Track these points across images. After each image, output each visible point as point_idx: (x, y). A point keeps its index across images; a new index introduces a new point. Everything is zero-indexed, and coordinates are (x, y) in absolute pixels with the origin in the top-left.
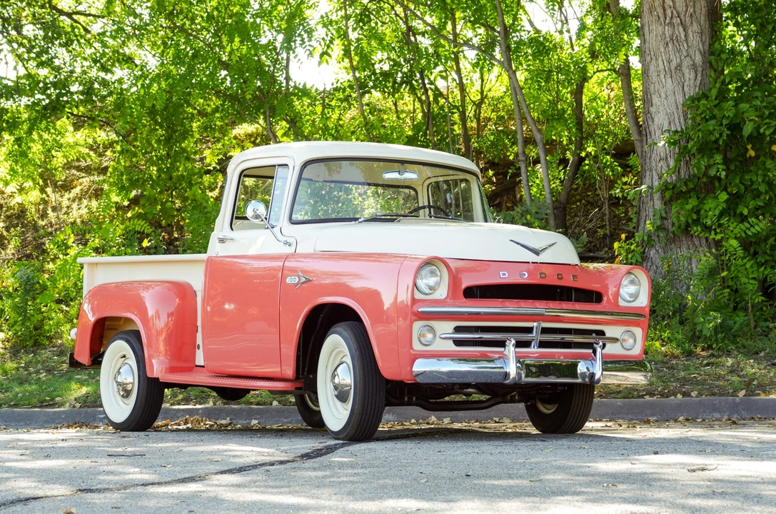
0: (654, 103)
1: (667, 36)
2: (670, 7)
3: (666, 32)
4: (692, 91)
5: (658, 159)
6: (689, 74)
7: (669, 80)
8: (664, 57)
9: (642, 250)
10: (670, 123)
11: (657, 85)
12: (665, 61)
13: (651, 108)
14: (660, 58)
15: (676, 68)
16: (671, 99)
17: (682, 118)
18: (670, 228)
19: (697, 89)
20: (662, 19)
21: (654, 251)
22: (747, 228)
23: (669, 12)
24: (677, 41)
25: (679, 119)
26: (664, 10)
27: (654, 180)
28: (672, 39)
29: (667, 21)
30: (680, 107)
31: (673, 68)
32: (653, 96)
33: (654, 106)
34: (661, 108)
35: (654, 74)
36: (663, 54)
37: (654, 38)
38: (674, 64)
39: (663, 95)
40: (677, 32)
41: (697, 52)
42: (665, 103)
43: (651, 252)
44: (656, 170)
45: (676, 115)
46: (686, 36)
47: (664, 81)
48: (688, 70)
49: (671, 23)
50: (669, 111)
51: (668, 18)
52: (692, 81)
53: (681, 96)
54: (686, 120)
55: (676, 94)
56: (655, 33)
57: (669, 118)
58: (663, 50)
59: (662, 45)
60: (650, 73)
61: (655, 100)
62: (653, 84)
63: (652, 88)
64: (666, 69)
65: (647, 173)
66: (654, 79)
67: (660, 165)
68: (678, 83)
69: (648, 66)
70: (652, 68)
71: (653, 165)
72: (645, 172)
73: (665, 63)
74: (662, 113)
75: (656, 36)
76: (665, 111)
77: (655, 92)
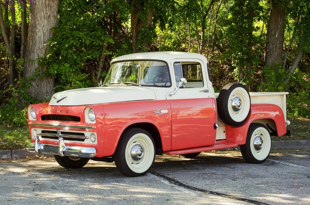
0: (38, 28)
1: (47, 4)
3: (47, 3)
4: (53, 25)
5: (38, 48)
6: (52, 19)
7: (45, 20)
8: (44, 12)
9: (30, 82)
10: (44, 36)
11: (40, 21)
12: (45, 13)
13: (36, 30)
14: (43, 12)
15: (49, 16)
16: (46, 27)
17: (49, 35)
18: (41, 74)
19: (55, 25)
21: (35, 83)
22: (80, 77)
24: (50, 6)
25: (48, 35)
27: (35, 56)
28: (48, 5)
30: (48, 31)
31: (47, 16)
32: (37, 25)
33: (38, 29)
34: (41, 30)
35: (39, 17)
36: (44, 11)
37: (41, 4)
38: (48, 14)
39: (43, 26)
40: (50, 3)
41: (55, 11)
42: (43, 29)
43: (33, 83)
44: (37, 53)
45: (47, 34)
46: (53, 5)
47: (43, 20)
48: (52, 18)
50: (44, 32)
52: (53, 22)
53: (49, 26)
54: (50, 36)
55: (48, 26)
56: (41, 2)
57: (44, 34)
58: (44, 9)
59: (44, 7)
60: (37, 17)
61: (38, 27)
62: (38, 21)
63: (37, 22)
64: (45, 16)
65: (32, 53)
66: (39, 19)
67: (38, 51)
68: (49, 22)
69: (36, 14)
70: (38, 15)
71: (35, 51)
72: (31, 53)
73: (45, 14)
74: (41, 32)
75: (42, 3)
76: (42, 31)
77: (39, 24)
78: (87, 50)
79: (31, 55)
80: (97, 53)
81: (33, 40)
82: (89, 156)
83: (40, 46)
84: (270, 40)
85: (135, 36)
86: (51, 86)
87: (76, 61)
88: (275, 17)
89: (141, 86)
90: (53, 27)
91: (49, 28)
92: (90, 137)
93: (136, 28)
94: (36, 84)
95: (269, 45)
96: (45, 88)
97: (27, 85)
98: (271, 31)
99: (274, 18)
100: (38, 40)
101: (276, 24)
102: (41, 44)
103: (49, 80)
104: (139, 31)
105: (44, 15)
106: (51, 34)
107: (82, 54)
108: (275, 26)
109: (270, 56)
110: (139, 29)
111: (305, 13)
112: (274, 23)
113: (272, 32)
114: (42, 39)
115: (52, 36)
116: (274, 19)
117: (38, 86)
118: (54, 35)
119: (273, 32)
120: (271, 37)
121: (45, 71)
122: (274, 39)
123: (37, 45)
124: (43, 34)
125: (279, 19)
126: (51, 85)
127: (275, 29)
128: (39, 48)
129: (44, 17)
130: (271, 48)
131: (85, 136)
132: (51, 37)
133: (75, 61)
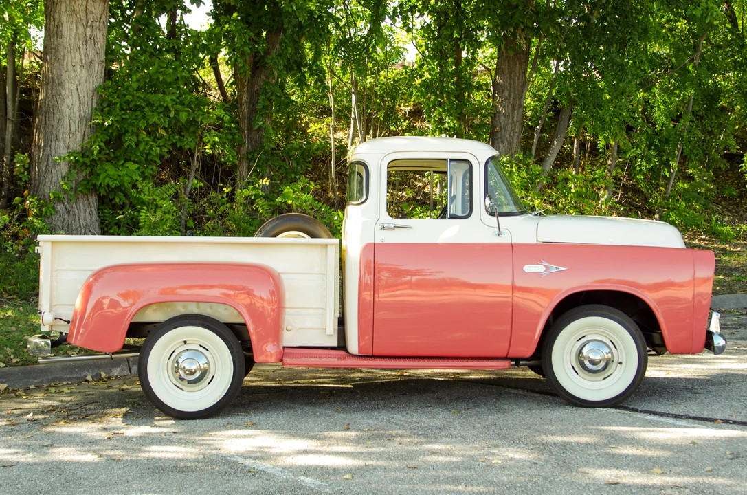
0: (67, 86)
1: (88, 35)
2: (93, 13)
5: (68, 131)
6: (97, 68)
7: (84, 71)
8: (82, 52)
9: (53, 205)
10: (80, 104)
11: (72, 74)
12: (83, 55)
13: (63, 92)
14: (78, 52)
15: (91, 62)
16: (84, 85)
17: (90, 102)
18: (74, 187)
20: (84, 22)
21: (62, 206)
23: (91, 17)
24: (94, 41)
25: (88, 102)
26: (87, 14)
27: (61, 149)
28: (91, 38)
29: (89, 24)
30: (89, 93)
31: (88, 61)
32: (66, 81)
33: (67, 90)
34: (75, 92)
35: (70, 64)
36: (81, 49)
37: (73, 36)
38: (90, 58)
39: (78, 83)
40: (95, 34)
41: (103, 51)
42: (79, 89)
43: (59, 207)
44: (64, 141)
45: (86, 99)
47: (79, 70)
48: (97, 65)
49: (92, 27)
50: (81, 95)
51: (90, 22)
52: (99, 74)
53: (91, 84)
54: (92, 104)
55: (88, 82)
56: (75, 31)
57: (80, 101)
58: (81, 46)
59: (81, 42)
60: (65, 63)
61: (67, 84)
62: (67, 72)
63: (65, 76)
64: (84, 61)
65: (54, 143)
66: (70, 68)
67: (68, 137)
68: (90, 74)
69: (64, 57)
70: (68, 59)
71: (61, 136)
72: (51, 141)
73: (83, 57)
74: (74, 96)
75: (76, 35)
76: (77, 94)
77: (69, 79)
78: (170, 133)
79: (50, 146)
80: (190, 140)
81: (55, 113)
83: (72, 125)
85: (247, 102)
86: (94, 213)
87: (149, 158)
88: (509, 63)
90: (98, 84)
91: (91, 87)
93: (247, 84)
94: (64, 210)
95: (497, 119)
96: (82, 217)
97: (46, 212)
100: (67, 113)
101: (510, 77)
102: (75, 123)
103: (90, 200)
104: (257, 90)
105: (81, 60)
106: (95, 101)
107: (160, 141)
108: (508, 81)
109: (500, 140)
110: (256, 88)
112: (507, 76)
114: (76, 110)
115: (97, 103)
116: (506, 67)
117: (68, 212)
118: (101, 101)
121: (82, 181)
122: (508, 107)
123: (65, 123)
124: (77, 100)
125: (517, 68)
126: (93, 209)
127: (509, 87)
128: (70, 130)
129: (82, 63)
130: (502, 124)
132: (94, 105)
133: (147, 157)
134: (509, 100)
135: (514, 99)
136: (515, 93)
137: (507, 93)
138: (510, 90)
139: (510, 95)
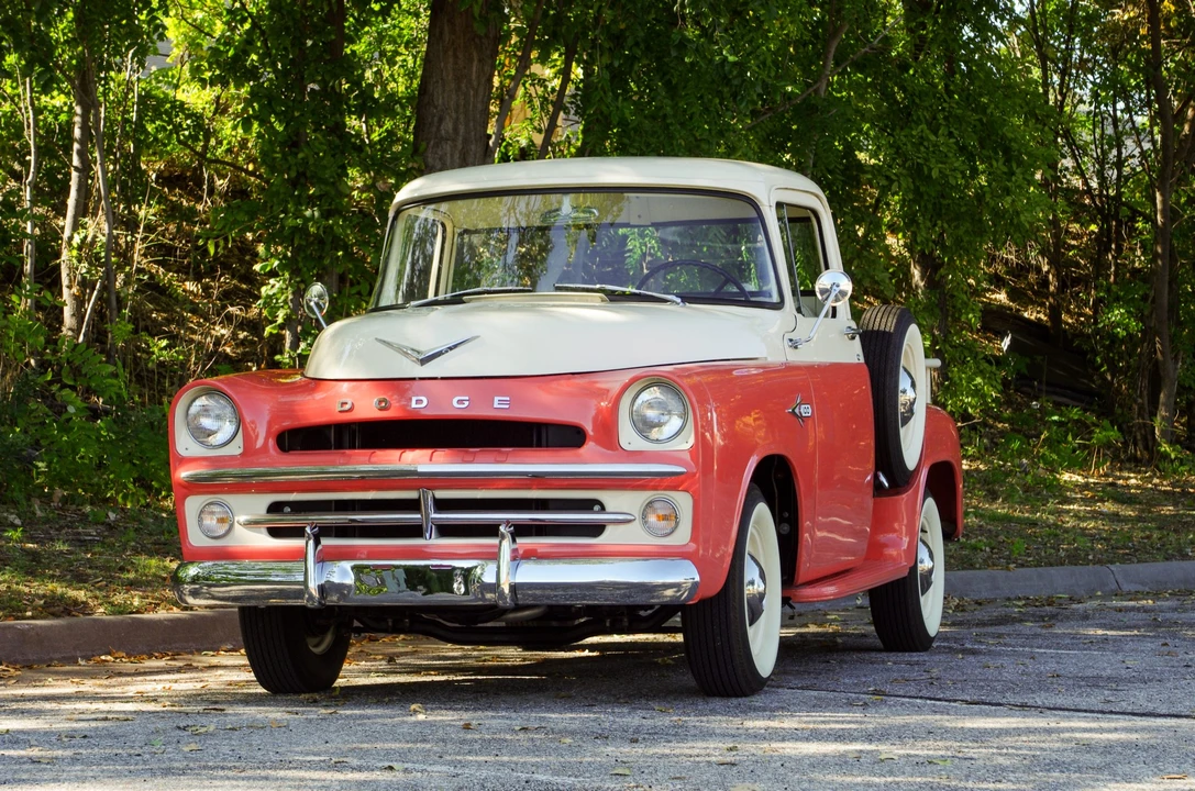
82: (653, 598)
84: (430, 160)
88: (455, 57)
89: (679, 300)
92: (644, 516)
98: (436, 119)
99: (451, 60)
101: (458, 89)
108: (454, 96)
111: (689, 46)
112: (453, 86)
113: (441, 120)
116: (450, 66)
119: (448, 125)
120: (437, 145)
122: (452, 155)
125: (474, 69)
127: (457, 112)
131: (609, 508)
134: (454, 140)
135: (466, 141)
136: (467, 125)
137: (450, 126)
138: (458, 118)
139: (456, 129)
